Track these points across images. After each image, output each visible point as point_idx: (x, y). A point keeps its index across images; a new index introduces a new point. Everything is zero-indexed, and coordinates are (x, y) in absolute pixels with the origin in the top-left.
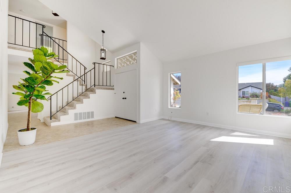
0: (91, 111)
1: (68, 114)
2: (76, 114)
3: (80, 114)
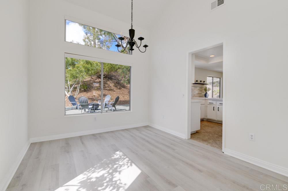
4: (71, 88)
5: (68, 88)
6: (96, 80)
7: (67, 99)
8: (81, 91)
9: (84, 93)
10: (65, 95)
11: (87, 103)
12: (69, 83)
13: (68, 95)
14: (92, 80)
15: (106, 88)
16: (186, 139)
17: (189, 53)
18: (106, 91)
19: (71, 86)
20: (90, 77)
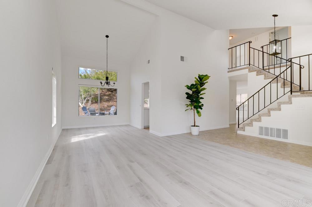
0: (283, 128)
1: (252, 126)
2: (261, 128)
3: (267, 129)
4: (84, 100)
5: (82, 101)
6: (106, 93)
7: (81, 110)
8: (92, 103)
9: (95, 104)
10: (79, 106)
11: (95, 111)
12: (83, 97)
13: (82, 106)
14: (103, 93)
15: (114, 100)
16: (141, 128)
17: (142, 84)
18: (115, 102)
19: (85, 98)
20: (101, 90)
